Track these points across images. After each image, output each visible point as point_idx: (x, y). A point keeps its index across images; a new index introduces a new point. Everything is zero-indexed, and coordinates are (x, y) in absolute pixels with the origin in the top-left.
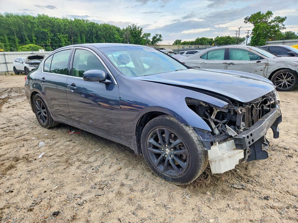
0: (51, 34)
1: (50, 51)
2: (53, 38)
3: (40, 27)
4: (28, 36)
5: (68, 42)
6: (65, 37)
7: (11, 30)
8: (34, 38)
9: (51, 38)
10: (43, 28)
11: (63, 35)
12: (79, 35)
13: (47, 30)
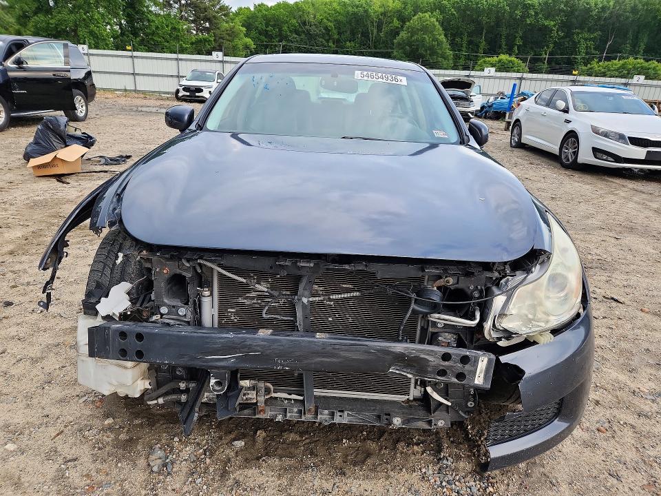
0: (560, 33)
1: (542, 73)
2: (562, 40)
3: (540, 16)
4: (507, 37)
5: (593, 51)
6: (590, 39)
7: (479, 23)
8: (519, 42)
9: (555, 43)
10: (546, 19)
11: (586, 35)
12: (630, 35)
13: (552, 23)
